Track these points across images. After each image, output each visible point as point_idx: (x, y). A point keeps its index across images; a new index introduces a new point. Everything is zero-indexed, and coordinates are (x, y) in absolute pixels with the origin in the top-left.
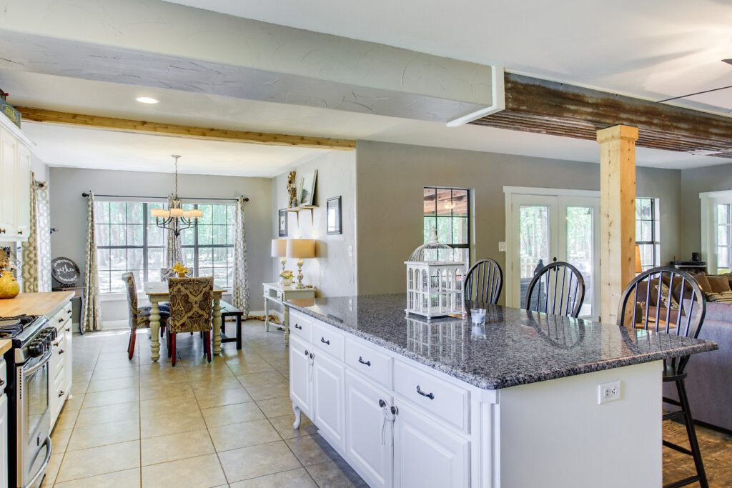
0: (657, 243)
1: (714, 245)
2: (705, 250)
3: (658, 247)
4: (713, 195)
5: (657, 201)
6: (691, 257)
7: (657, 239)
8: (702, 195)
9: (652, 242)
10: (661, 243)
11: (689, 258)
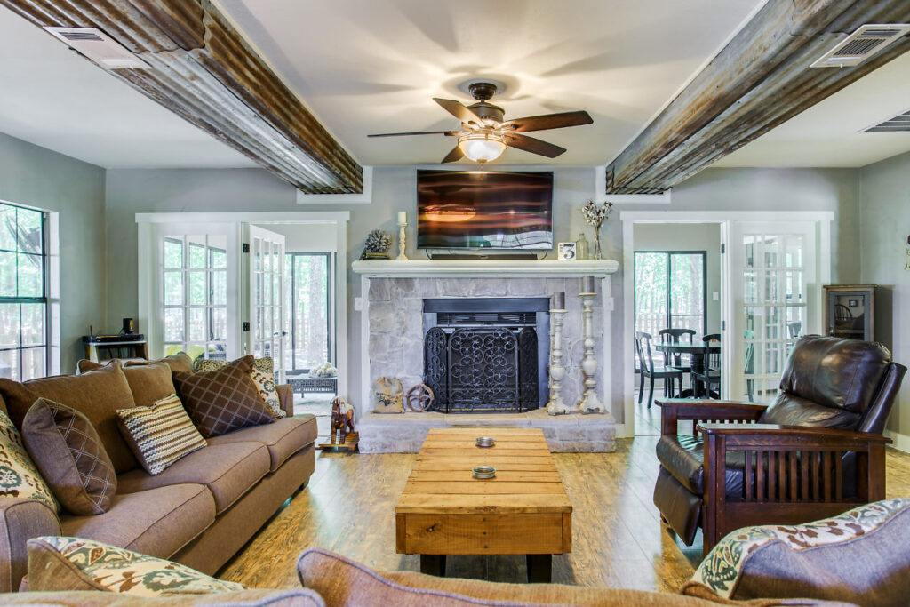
0: (55, 300)
1: (158, 306)
2: (144, 312)
3: (56, 308)
4: (158, 218)
5: (54, 218)
6: (121, 326)
7: (55, 292)
8: (139, 217)
9: (44, 299)
10: (60, 301)
11: (118, 330)
